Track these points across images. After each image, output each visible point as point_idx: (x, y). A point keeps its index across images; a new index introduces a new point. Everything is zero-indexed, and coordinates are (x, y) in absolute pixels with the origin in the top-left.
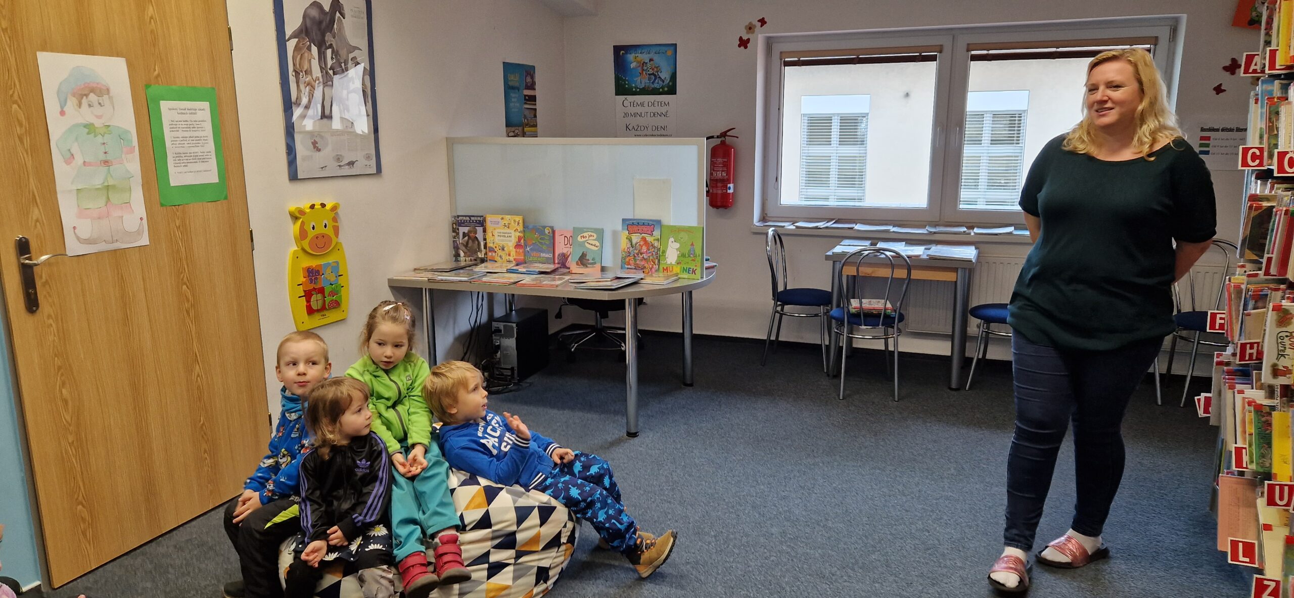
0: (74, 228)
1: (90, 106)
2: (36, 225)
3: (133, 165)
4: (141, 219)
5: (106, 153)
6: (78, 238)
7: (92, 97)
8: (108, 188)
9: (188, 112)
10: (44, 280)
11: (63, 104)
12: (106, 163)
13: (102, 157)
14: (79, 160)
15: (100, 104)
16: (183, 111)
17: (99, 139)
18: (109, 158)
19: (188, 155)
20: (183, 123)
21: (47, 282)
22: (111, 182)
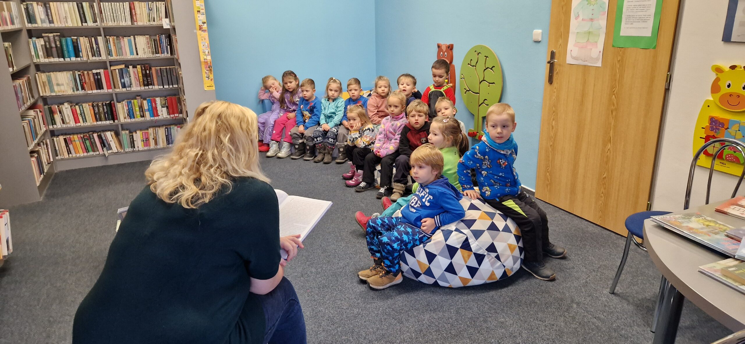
0: (571, 51)
2: (559, 48)
3: (603, 22)
4: (600, 52)
5: (593, 14)
6: (571, 56)
8: (590, 33)
12: (592, 20)
13: (591, 16)
14: (581, 18)
17: (592, 7)
18: (594, 17)
19: (635, 17)
21: (557, 73)
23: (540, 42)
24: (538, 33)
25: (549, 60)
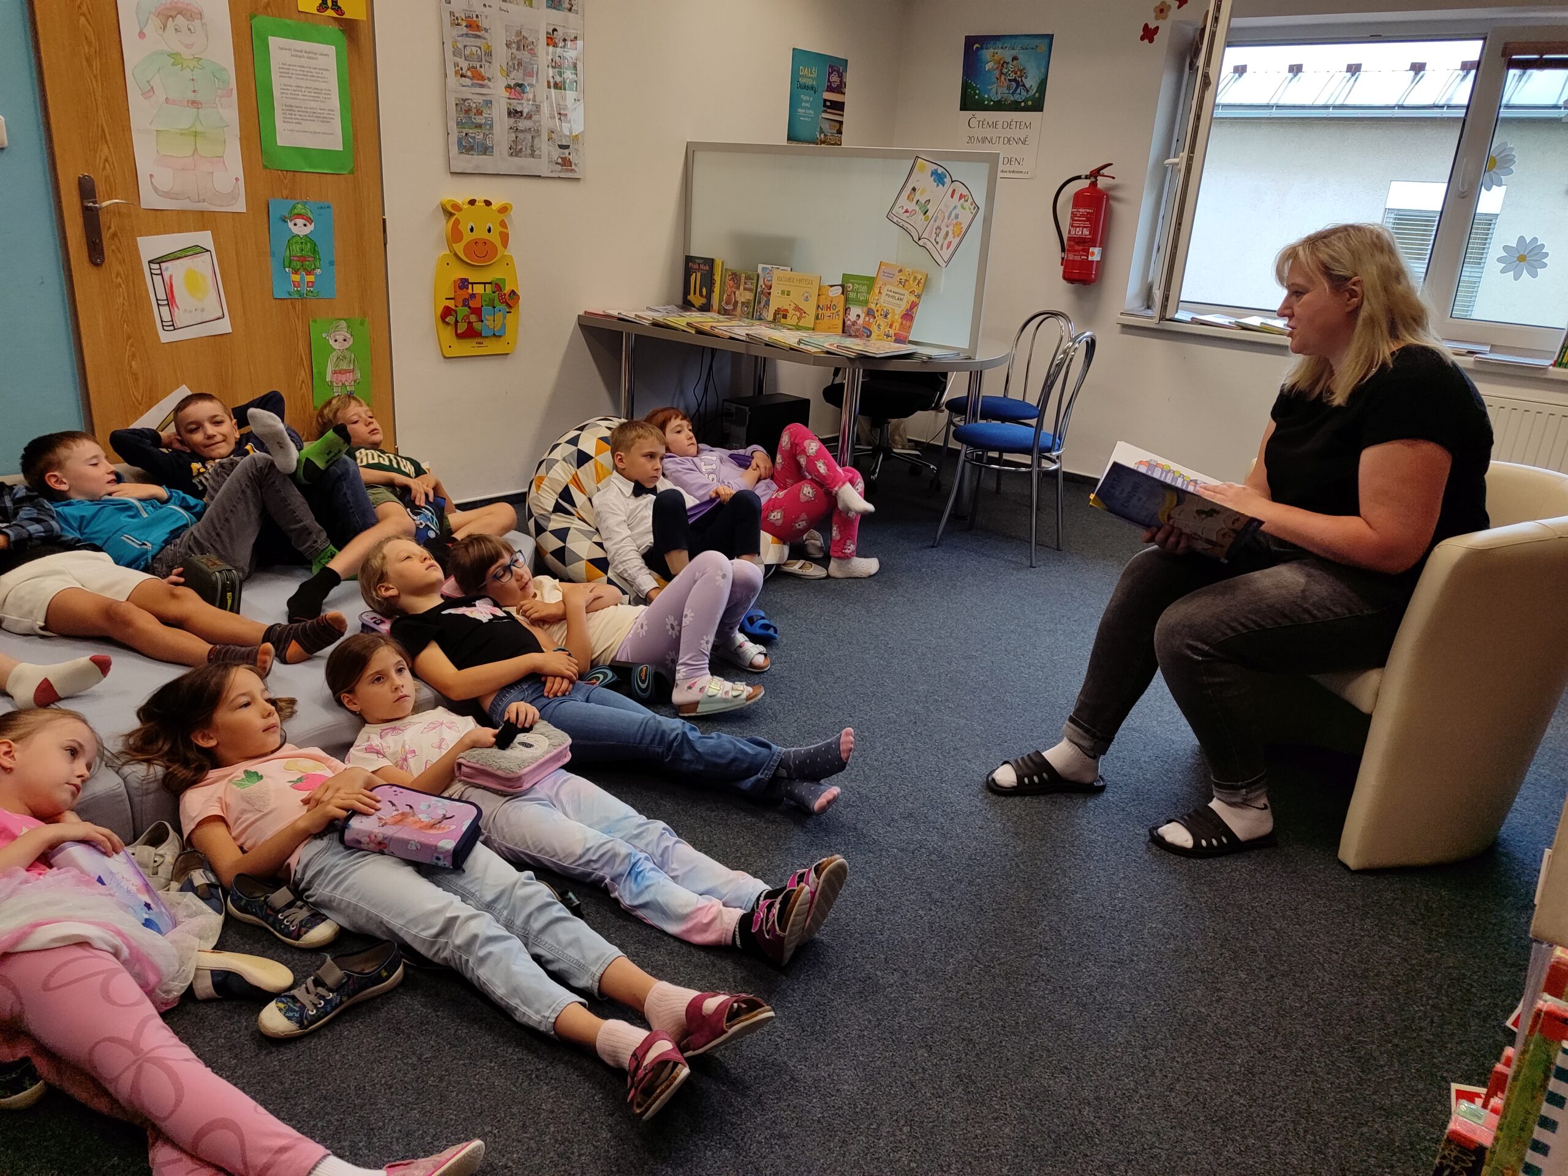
0: (151, 176)
1: (177, 30)
2: (104, 168)
3: (230, 113)
4: (237, 179)
5: (194, 91)
6: (155, 189)
7: (180, 20)
8: (195, 134)
9: (306, 55)
10: (112, 230)
11: (143, 25)
12: (194, 103)
13: (191, 96)
14: (160, 95)
15: (189, 29)
16: (299, 54)
17: (187, 74)
18: (198, 98)
19: (303, 110)
20: (297, 68)
21: (114, 235)
22: (199, 128)
23: (4, 148)
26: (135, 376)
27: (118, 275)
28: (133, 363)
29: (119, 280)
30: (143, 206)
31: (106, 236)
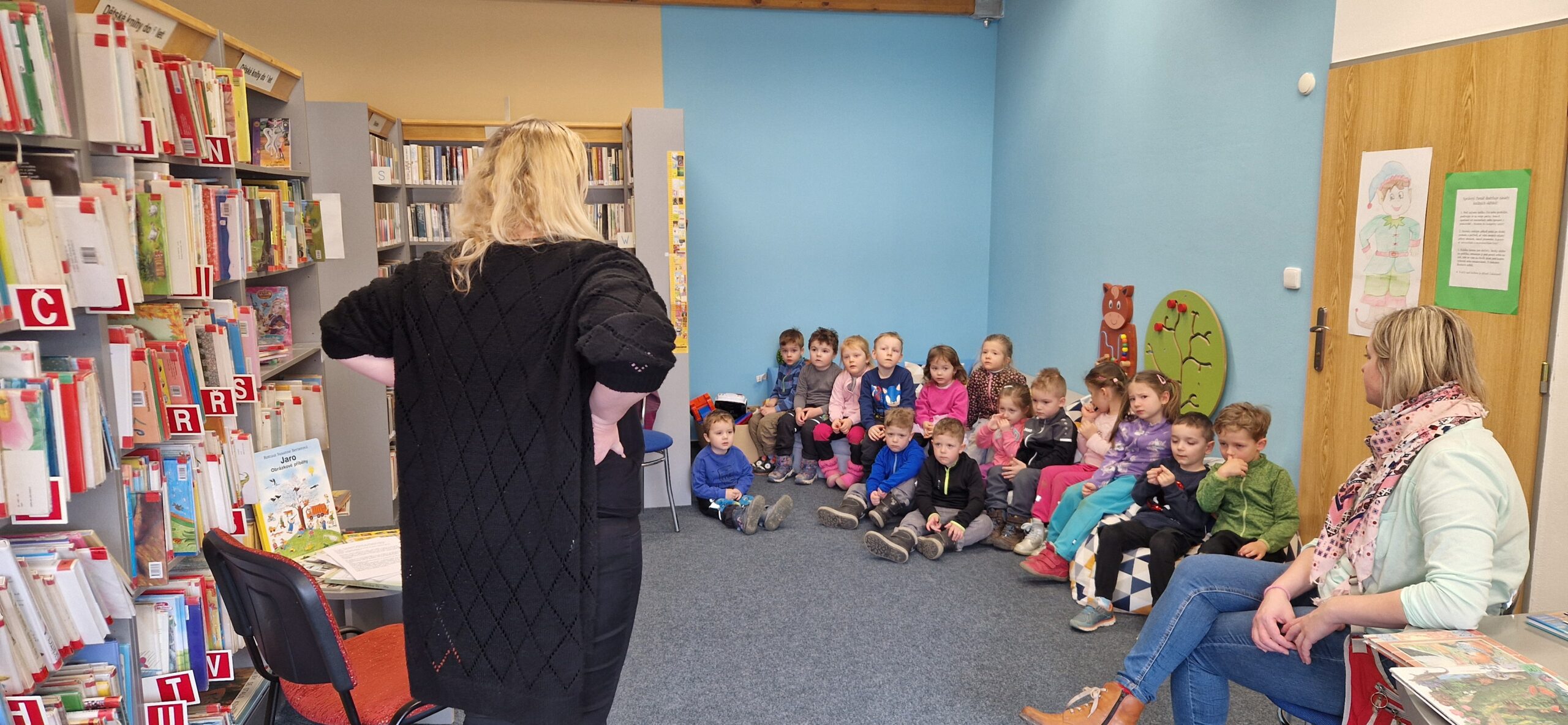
0: (1357, 310)
1: (1392, 198)
2: (1334, 303)
3: (1416, 260)
5: (1395, 244)
6: (1357, 319)
7: (1395, 190)
8: (1390, 278)
9: (1487, 201)
10: (1330, 348)
11: (1372, 198)
12: (1394, 254)
13: (1392, 248)
14: (1373, 249)
15: (1400, 196)
16: (1480, 201)
17: (1393, 231)
18: (1398, 249)
19: (1476, 252)
20: (1477, 215)
21: (1331, 351)
22: (1393, 273)
23: (1296, 290)
24: (1294, 274)
25: (1315, 325)
26: (1324, 455)
27: (1328, 381)
28: (1325, 447)
29: (1328, 384)
30: (1350, 332)
31: (1327, 350)
